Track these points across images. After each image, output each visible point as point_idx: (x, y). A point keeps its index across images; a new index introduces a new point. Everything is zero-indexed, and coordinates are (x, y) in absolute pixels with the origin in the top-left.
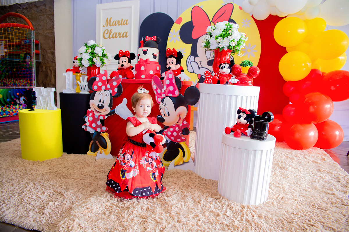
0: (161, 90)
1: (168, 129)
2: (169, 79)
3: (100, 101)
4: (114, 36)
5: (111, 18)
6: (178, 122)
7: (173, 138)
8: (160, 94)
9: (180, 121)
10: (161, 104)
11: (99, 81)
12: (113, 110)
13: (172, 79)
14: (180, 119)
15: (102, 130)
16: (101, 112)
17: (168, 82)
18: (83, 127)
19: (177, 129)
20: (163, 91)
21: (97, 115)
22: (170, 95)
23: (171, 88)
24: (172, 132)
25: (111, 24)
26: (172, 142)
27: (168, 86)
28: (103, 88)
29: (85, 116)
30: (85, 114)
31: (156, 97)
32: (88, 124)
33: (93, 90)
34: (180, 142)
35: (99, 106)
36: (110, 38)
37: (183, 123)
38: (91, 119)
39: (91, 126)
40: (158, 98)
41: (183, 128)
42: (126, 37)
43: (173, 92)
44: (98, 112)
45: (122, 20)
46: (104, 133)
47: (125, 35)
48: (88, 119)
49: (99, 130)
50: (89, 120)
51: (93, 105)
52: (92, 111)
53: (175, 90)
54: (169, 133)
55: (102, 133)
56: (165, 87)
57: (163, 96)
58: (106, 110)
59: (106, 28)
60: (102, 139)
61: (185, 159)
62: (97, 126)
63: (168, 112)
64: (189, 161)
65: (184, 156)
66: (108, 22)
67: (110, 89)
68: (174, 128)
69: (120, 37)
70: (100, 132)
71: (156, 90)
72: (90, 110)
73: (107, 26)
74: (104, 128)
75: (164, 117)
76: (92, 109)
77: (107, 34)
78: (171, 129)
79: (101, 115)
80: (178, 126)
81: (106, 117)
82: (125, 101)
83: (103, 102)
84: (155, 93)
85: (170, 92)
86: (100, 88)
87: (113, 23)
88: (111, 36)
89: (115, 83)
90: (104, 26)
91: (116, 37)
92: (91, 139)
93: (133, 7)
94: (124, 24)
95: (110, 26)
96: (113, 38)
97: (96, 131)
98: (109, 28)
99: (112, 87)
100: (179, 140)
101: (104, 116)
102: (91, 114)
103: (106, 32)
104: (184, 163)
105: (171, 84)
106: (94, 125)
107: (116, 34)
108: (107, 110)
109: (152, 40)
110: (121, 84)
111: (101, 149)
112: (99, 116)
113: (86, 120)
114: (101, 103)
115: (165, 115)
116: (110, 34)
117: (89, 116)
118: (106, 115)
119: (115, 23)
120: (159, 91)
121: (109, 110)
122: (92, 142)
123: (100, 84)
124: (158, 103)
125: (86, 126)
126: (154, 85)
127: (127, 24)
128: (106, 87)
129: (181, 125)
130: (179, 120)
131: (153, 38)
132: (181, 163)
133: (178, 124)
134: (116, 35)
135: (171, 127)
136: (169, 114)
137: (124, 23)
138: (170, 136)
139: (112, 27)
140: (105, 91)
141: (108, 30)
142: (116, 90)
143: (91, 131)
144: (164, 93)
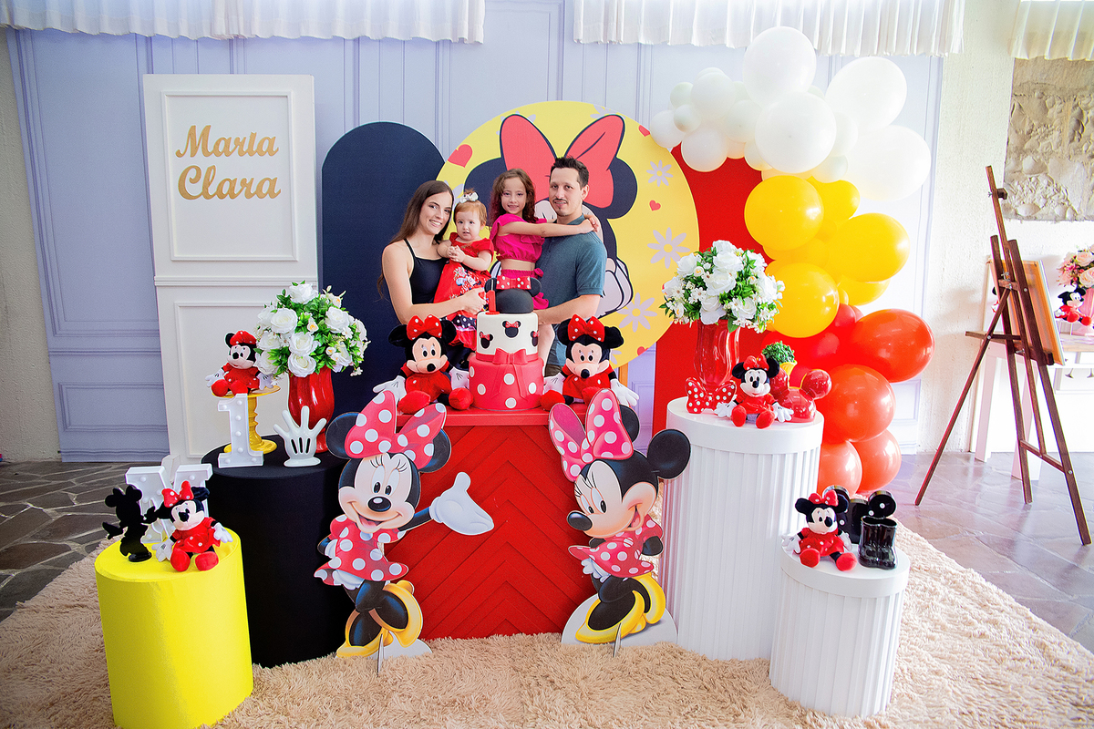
0: (579, 443)
1: (602, 545)
2: (602, 412)
3: (377, 488)
4: (225, 190)
5: (208, 128)
6: (630, 526)
7: (616, 568)
8: (578, 455)
9: (637, 520)
10: (580, 482)
11: (367, 427)
12: (422, 512)
13: (612, 411)
14: (637, 515)
15: (388, 576)
16: (381, 522)
17: (599, 421)
18: (320, 574)
19: (628, 542)
20: (585, 446)
21: (367, 531)
22: (608, 455)
23: (610, 437)
24: (614, 554)
25: (210, 149)
26: (614, 580)
27: (599, 431)
28: (385, 446)
29: (325, 539)
30: (324, 532)
31: (565, 464)
32: (335, 562)
33: (350, 455)
34: (635, 575)
35: (372, 505)
36: (208, 197)
37: (644, 526)
38: (347, 546)
39: (347, 567)
40: (570, 465)
41: (645, 539)
42: (272, 194)
43: (615, 448)
44: (369, 524)
45: (253, 136)
46: (395, 582)
47: (269, 189)
48: (338, 546)
49: (377, 576)
50: (338, 552)
51: (350, 503)
52: (348, 523)
53: (620, 440)
54: (605, 556)
55: (388, 582)
56: (591, 435)
57: (587, 458)
58: (399, 514)
59: (188, 161)
60: (390, 599)
61: (651, 616)
62: (371, 565)
63: (603, 502)
64: (662, 618)
65: (647, 610)
66: (197, 141)
67: (407, 448)
68: (620, 540)
69: (249, 195)
70: (382, 583)
71: (565, 444)
72: (340, 519)
73: (193, 155)
74: (396, 569)
75: (591, 517)
76: (349, 513)
77: (193, 181)
78: (612, 546)
79: (382, 531)
80: (632, 535)
81: (401, 535)
82: (463, 480)
83: (388, 490)
84: (561, 451)
85: (605, 447)
86: (372, 449)
87: (217, 144)
88: (212, 190)
89: (423, 431)
90: (179, 154)
91: (233, 196)
92: (351, 607)
93: (292, 97)
94: (262, 154)
95: (206, 154)
96: (222, 196)
97: (368, 581)
98: (203, 162)
99: (416, 444)
100: (633, 570)
101: (393, 532)
102: (345, 532)
103: (192, 174)
104: (648, 625)
105: (609, 425)
106: (359, 564)
107: (233, 183)
108: (402, 513)
109: (519, 286)
110: (443, 432)
111: (386, 631)
112: (376, 535)
113: (330, 549)
114: (382, 493)
115: (592, 511)
116: (207, 184)
117: (339, 538)
118: (401, 529)
119: (227, 146)
120: (573, 447)
121: (409, 512)
122: (354, 615)
123: (372, 435)
124: (572, 480)
125: (330, 571)
126: (556, 429)
127: (271, 152)
128: (394, 443)
129: (638, 533)
130: (634, 520)
131: (522, 283)
132: (641, 626)
133: (630, 529)
134: (232, 189)
135: (611, 539)
136: (604, 507)
137: (264, 148)
138: (608, 564)
139: (213, 160)
140: (391, 455)
141: (198, 169)
142: (429, 450)
143: (350, 582)
144: (590, 450)
